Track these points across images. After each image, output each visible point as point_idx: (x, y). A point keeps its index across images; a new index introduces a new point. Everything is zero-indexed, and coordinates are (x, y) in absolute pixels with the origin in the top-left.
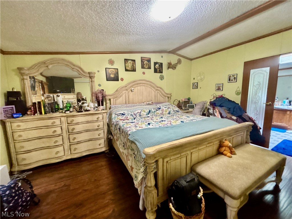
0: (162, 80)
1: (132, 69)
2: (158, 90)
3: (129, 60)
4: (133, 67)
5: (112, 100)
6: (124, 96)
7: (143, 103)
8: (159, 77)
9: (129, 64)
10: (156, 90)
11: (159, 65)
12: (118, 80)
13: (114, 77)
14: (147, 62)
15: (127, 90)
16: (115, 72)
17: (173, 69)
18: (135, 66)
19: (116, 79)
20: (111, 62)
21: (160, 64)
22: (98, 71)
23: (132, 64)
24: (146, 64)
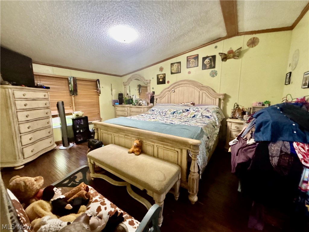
0: (213, 76)
1: (177, 71)
2: (203, 90)
3: (174, 63)
4: (178, 69)
5: (158, 99)
6: (167, 96)
7: (181, 104)
8: (210, 74)
9: (175, 67)
10: (200, 90)
11: (210, 60)
12: (165, 83)
13: (162, 81)
14: (193, 60)
15: (169, 91)
16: (163, 77)
17: (234, 58)
18: (180, 67)
19: (163, 82)
20: (161, 69)
21: (211, 57)
22: (153, 78)
23: (178, 66)
24: (193, 63)
